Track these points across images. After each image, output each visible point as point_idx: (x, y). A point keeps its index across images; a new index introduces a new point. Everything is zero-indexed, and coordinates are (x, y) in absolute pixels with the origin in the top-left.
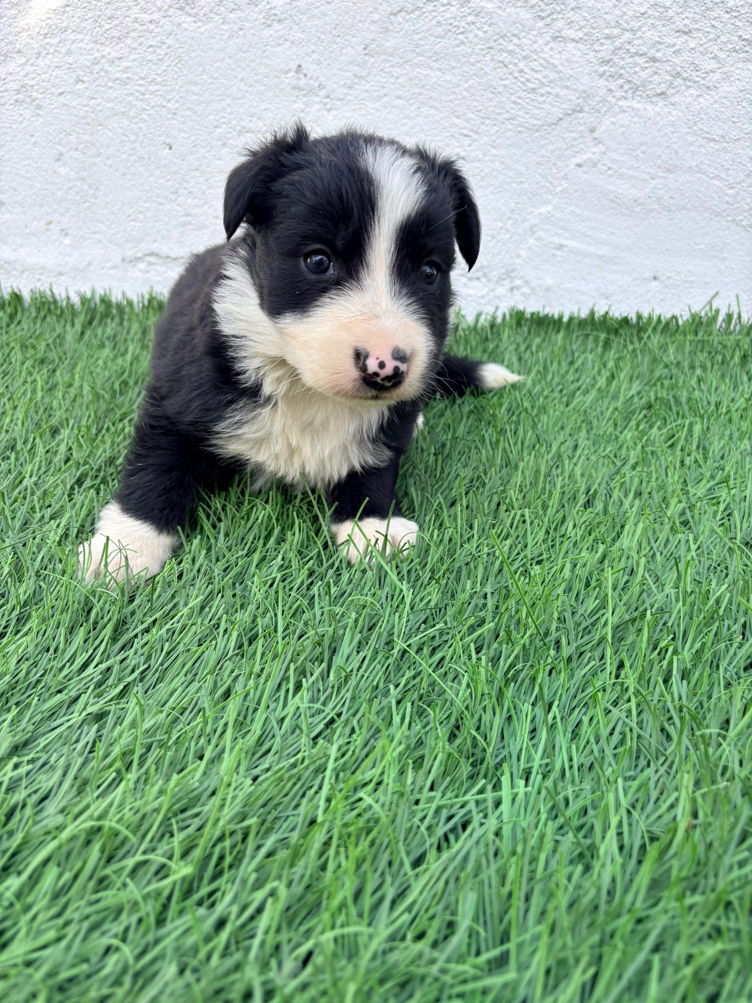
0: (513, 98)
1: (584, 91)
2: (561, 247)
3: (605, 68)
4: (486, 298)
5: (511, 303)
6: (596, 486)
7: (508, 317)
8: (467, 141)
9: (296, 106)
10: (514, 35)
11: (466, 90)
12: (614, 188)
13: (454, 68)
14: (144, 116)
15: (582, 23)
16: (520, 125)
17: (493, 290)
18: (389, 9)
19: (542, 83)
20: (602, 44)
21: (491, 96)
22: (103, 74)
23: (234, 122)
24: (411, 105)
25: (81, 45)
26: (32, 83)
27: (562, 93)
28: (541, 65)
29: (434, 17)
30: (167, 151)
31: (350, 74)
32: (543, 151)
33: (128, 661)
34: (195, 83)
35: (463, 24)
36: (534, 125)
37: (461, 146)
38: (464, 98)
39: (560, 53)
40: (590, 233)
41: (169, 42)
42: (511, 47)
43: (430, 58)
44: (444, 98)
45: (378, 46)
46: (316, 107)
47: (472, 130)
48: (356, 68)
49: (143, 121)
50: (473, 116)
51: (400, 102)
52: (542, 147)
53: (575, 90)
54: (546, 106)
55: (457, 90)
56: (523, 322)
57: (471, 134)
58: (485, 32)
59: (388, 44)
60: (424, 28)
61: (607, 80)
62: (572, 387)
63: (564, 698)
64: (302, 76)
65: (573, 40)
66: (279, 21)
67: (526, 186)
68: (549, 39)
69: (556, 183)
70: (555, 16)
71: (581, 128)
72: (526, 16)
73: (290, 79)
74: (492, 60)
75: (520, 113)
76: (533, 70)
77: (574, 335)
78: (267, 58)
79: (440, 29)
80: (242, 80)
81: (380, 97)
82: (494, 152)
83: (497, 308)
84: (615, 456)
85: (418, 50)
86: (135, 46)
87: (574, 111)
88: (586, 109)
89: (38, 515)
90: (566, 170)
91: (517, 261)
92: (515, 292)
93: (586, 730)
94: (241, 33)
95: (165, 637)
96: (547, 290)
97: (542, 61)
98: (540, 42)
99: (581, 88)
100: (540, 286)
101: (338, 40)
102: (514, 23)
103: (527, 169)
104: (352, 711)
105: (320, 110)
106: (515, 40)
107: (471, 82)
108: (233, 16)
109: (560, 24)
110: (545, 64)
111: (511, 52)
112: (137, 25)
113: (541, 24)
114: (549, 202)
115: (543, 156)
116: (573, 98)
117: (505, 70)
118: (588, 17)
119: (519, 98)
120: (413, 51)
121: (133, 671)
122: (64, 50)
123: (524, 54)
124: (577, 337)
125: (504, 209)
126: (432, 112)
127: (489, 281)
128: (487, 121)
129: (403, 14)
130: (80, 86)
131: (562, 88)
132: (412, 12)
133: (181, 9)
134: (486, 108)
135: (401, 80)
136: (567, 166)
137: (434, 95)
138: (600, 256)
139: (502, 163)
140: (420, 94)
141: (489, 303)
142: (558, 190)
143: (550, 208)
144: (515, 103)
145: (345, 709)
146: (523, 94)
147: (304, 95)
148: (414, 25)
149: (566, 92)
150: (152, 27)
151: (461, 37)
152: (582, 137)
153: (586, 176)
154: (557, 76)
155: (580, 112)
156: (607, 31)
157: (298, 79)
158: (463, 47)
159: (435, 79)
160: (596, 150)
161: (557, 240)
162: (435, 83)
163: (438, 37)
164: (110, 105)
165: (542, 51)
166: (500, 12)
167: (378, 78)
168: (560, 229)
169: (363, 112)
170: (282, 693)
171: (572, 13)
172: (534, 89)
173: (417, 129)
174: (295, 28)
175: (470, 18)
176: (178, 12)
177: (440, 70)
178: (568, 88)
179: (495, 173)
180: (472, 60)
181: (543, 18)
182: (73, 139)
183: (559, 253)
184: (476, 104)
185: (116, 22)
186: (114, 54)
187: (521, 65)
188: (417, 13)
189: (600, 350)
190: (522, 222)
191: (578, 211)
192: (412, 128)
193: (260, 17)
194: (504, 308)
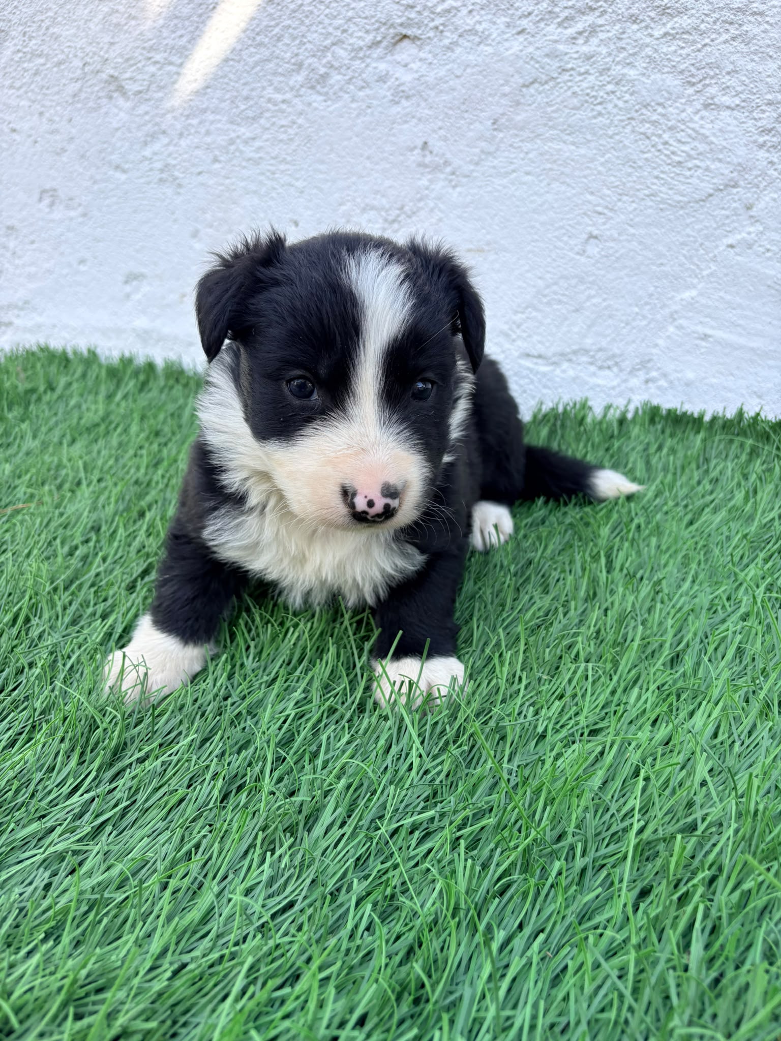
0: (656, 173)
1: (740, 164)
2: (705, 337)
3: (766, 138)
4: (618, 390)
5: (645, 397)
6: (690, 636)
7: (640, 412)
8: (601, 220)
9: (420, 183)
10: (659, 104)
11: (602, 164)
12: (773, 273)
13: (589, 141)
14: (274, 195)
15: (739, 89)
16: (663, 201)
17: (625, 381)
18: (521, 81)
19: (689, 156)
20: (763, 111)
21: (630, 170)
22: (237, 154)
23: (358, 200)
24: (541, 181)
25: (219, 125)
26: (174, 162)
27: (713, 167)
28: (689, 136)
29: (569, 88)
30: (293, 228)
31: (477, 150)
32: (688, 231)
33: (115, 792)
34: (322, 162)
35: (601, 94)
36: (679, 202)
37: (594, 225)
38: (600, 173)
39: (712, 122)
40: (741, 322)
41: (300, 121)
42: (655, 117)
43: (563, 131)
44: (577, 173)
45: (508, 120)
46: (441, 184)
47: (607, 207)
48: (483, 144)
49: (272, 199)
50: (608, 192)
51: (529, 178)
52: (688, 225)
53: (729, 163)
54: (694, 181)
55: (590, 165)
56: (657, 419)
57: (606, 211)
58: (626, 102)
59: (519, 118)
60: (559, 100)
61: (768, 151)
62: (701, 501)
63: (558, 927)
64: (427, 153)
65: (728, 107)
66: (408, 98)
67: (667, 268)
68: (699, 107)
69: (703, 266)
70: (707, 82)
71: (735, 205)
72: (673, 82)
73: (415, 156)
74: (633, 131)
75: (663, 189)
76: (680, 141)
77: (717, 438)
78: (394, 135)
79: (575, 101)
80: (368, 158)
81: (507, 174)
82: (632, 231)
83: (629, 401)
84: (728, 599)
85: (551, 123)
86: (268, 125)
87: (727, 186)
88: (742, 183)
89: (90, 610)
90: (716, 252)
91: (654, 351)
92: (650, 385)
93: (569, 981)
94: (369, 111)
95: (159, 770)
96: (688, 385)
97: (690, 132)
98: (690, 110)
99: (735, 161)
100: (679, 379)
101: (466, 115)
102: (659, 90)
103: (670, 249)
104: (307, 901)
105: (443, 187)
106: (660, 110)
107: (608, 155)
108: (361, 94)
109: (713, 90)
110: (694, 135)
111: (654, 123)
112: (270, 106)
113: (691, 91)
114: (695, 287)
115: (689, 236)
116: (726, 172)
117: (647, 142)
118: (747, 81)
119: (662, 172)
120: (545, 125)
121: (116, 805)
122: (203, 131)
123: (670, 124)
124: (720, 441)
125: (640, 293)
126: (563, 188)
127: (621, 370)
128: (625, 198)
129: (536, 85)
130: (217, 166)
131: (714, 161)
132: (546, 82)
133: (313, 88)
134: (624, 184)
135: (531, 156)
136: (717, 247)
137: (567, 170)
138: (753, 350)
139: (640, 243)
140: (551, 169)
141: (620, 394)
142: (705, 273)
143: (694, 293)
144: (657, 177)
145: (300, 898)
146: (667, 168)
147: (429, 173)
148: (547, 97)
149: (718, 165)
150: (284, 106)
151: (599, 108)
152: (736, 215)
153: (739, 258)
154: (707, 148)
155: (734, 187)
156: (769, 97)
157: (424, 156)
158: (600, 119)
159: (568, 154)
160: (752, 229)
161: (701, 329)
162: (568, 158)
163: (572, 109)
164: (243, 184)
165: (691, 120)
166: (644, 79)
167: (506, 154)
168: (706, 316)
169: (489, 189)
170: (246, 863)
171: (728, 77)
172: (680, 163)
173: (546, 206)
174: (423, 104)
175: (610, 87)
176: (310, 91)
177: (573, 144)
178: (720, 160)
179: (632, 254)
180: (610, 133)
181: (693, 84)
182: (208, 216)
183: (704, 344)
184: (613, 179)
185: (251, 103)
186: (248, 135)
187: (666, 136)
188: (551, 84)
189: (744, 457)
190: (661, 308)
191: (728, 297)
192: (541, 205)
193: (388, 94)
194: (637, 401)
